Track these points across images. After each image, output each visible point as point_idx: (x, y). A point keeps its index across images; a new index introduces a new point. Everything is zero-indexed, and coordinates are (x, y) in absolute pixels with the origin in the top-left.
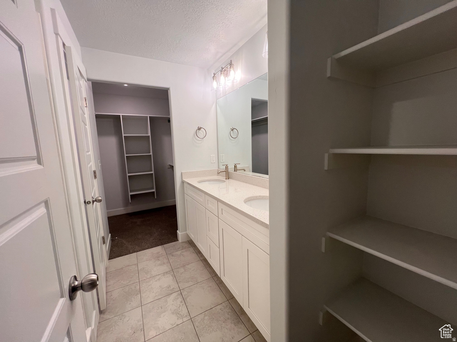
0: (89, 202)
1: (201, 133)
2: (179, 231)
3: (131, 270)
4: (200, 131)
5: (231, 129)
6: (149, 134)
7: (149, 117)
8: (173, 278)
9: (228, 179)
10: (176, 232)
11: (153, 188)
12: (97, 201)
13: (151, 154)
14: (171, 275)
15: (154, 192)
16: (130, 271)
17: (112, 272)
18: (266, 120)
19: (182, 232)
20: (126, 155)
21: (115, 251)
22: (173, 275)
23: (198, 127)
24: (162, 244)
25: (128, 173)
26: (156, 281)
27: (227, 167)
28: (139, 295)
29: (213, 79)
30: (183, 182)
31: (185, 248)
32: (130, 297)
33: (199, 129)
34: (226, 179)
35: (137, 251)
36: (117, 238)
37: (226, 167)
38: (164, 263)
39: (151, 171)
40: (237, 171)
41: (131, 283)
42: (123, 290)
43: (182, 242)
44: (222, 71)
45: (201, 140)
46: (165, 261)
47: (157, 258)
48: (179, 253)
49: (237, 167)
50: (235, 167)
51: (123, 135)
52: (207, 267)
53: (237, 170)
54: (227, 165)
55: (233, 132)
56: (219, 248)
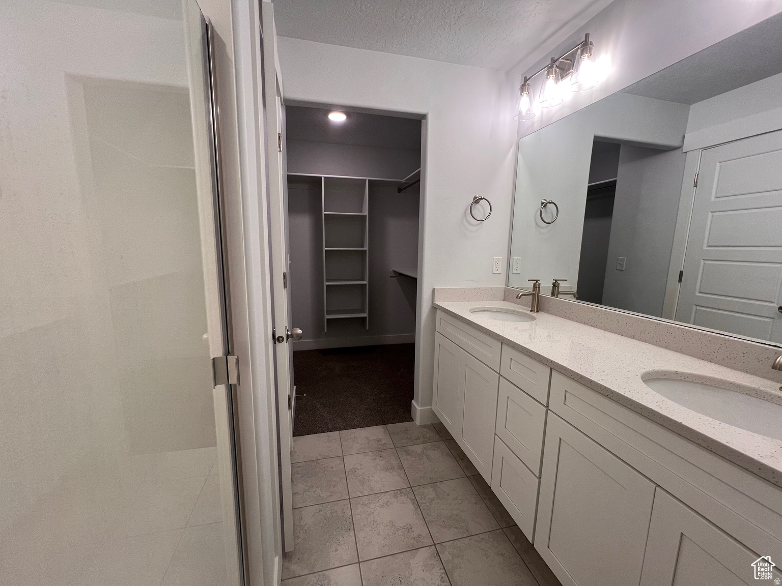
0: (281, 339)
1: (481, 210)
2: (417, 403)
3: (332, 467)
4: (478, 206)
5: (542, 203)
6: (366, 213)
7: (369, 180)
8: (416, 509)
9: (537, 311)
10: (410, 404)
11: (363, 311)
12: (294, 336)
13: (366, 248)
14: (410, 499)
15: (364, 318)
16: (331, 469)
17: (300, 464)
18: (613, 185)
19: (422, 406)
20: (325, 249)
21: (302, 421)
22: (413, 499)
23: (475, 198)
24: (383, 421)
25: (327, 281)
26: (382, 507)
27: (536, 286)
28: (352, 533)
29: (522, 92)
30: (435, 308)
31: (429, 439)
32: (335, 533)
33: (477, 201)
34: (532, 311)
35: (340, 429)
36: (305, 395)
37: (534, 284)
38: (393, 468)
39: (363, 279)
40: (557, 296)
41: (334, 498)
42: (321, 513)
43: (424, 426)
44: (552, 67)
45: (479, 224)
46: (394, 462)
47: (379, 451)
48: (418, 448)
49: (558, 287)
50: (555, 285)
51: (324, 213)
52: (485, 499)
53: (559, 293)
54: (537, 281)
55: (546, 211)
56: (540, 478)
